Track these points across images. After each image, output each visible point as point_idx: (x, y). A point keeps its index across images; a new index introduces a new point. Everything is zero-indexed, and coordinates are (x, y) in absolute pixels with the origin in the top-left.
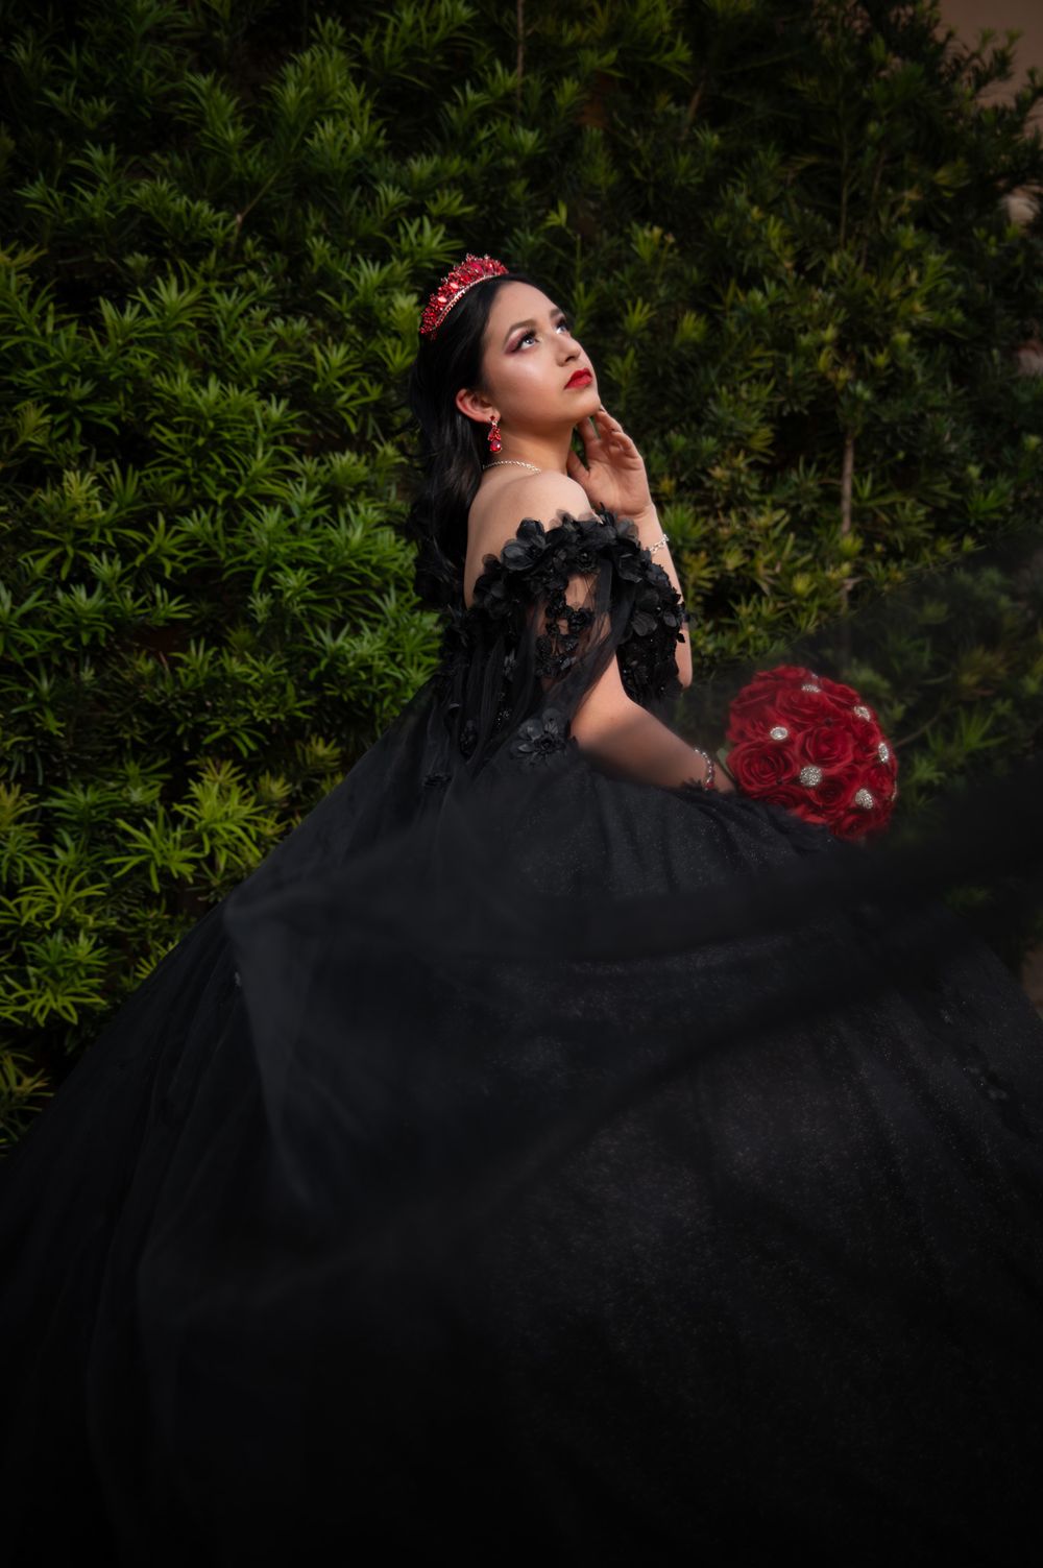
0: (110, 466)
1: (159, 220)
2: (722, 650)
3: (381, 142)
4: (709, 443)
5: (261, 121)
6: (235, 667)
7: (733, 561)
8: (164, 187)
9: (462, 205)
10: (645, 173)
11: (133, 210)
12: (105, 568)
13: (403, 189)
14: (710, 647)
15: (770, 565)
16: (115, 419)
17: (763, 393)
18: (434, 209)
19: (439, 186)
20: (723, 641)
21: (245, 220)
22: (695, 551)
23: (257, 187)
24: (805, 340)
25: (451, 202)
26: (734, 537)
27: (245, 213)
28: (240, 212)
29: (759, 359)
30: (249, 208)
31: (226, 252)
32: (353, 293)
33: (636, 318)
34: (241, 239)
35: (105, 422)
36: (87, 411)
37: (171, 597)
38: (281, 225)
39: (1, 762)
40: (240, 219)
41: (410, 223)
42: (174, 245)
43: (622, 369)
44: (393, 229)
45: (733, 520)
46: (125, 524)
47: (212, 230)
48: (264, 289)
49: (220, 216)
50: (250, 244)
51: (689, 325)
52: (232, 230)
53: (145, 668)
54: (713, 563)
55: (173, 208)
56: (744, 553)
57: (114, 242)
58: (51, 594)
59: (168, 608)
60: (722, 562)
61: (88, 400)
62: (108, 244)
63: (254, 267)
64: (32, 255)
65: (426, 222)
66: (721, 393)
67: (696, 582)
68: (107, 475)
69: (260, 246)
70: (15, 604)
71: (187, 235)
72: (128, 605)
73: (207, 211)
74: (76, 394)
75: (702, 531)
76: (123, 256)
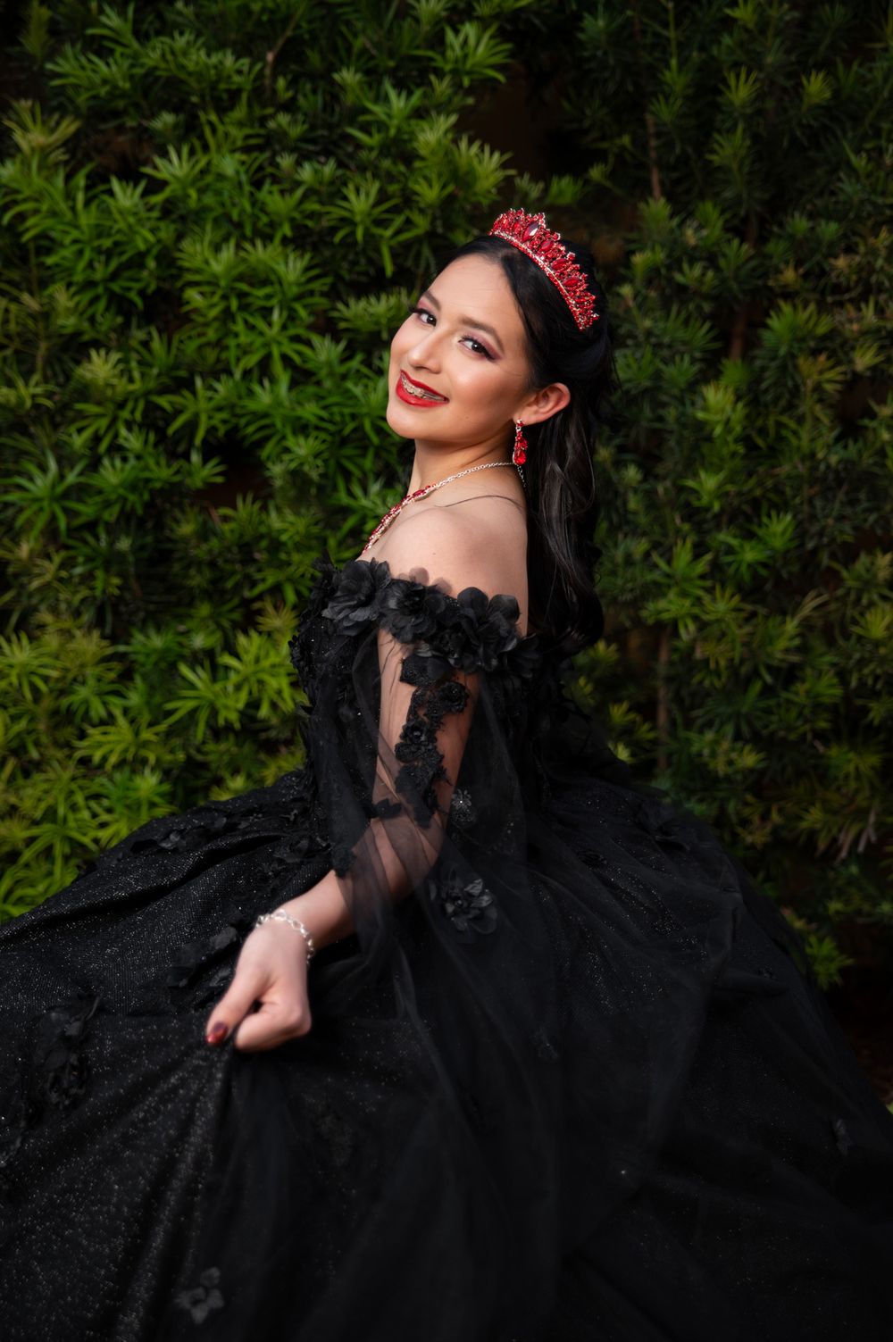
0: (149, 334)
1: (183, 76)
2: (848, 464)
4: (830, 229)
6: (275, 521)
7: (864, 360)
8: (181, 42)
11: (152, 72)
12: (133, 441)
14: (834, 459)
16: (142, 293)
18: (483, 9)
20: (853, 449)
21: (277, 59)
22: (815, 353)
23: (286, 20)
26: (864, 333)
27: (277, 49)
28: (270, 49)
30: (280, 42)
31: (261, 94)
32: (382, 126)
33: (741, 92)
34: (274, 78)
35: (134, 296)
36: (116, 287)
37: (205, 461)
38: (314, 58)
39: (77, 614)
40: (270, 57)
41: (457, 32)
42: (202, 97)
43: (730, 149)
44: (438, 42)
45: (869, 313)
46: (163, 391)
47: (236, 78)
48: (296, 131)
49: (245, 62)
50: (281, 83)
51: (816, 87)
52: (262, 69)
53: (187, 528)
54: (838, 363)
55: (191, 66)
56: (881, 348)
57: (144, 104)
58: (95, 465)
59: (203, 472)
60: (851, 362)
61: (114, 276)
62: (137, 106)
63: (289, 107)
64: (69, 127)
65: (469, 29)
66: (860, 162)
67: (818, 388)
68: (146, 344)
69: (293, 83)
70: (62, 477)
71: (214, 86)
72: (162, 473)
73: (229, 60)
74: (100, 273)
75: (822, 329)
76: (153, 116)
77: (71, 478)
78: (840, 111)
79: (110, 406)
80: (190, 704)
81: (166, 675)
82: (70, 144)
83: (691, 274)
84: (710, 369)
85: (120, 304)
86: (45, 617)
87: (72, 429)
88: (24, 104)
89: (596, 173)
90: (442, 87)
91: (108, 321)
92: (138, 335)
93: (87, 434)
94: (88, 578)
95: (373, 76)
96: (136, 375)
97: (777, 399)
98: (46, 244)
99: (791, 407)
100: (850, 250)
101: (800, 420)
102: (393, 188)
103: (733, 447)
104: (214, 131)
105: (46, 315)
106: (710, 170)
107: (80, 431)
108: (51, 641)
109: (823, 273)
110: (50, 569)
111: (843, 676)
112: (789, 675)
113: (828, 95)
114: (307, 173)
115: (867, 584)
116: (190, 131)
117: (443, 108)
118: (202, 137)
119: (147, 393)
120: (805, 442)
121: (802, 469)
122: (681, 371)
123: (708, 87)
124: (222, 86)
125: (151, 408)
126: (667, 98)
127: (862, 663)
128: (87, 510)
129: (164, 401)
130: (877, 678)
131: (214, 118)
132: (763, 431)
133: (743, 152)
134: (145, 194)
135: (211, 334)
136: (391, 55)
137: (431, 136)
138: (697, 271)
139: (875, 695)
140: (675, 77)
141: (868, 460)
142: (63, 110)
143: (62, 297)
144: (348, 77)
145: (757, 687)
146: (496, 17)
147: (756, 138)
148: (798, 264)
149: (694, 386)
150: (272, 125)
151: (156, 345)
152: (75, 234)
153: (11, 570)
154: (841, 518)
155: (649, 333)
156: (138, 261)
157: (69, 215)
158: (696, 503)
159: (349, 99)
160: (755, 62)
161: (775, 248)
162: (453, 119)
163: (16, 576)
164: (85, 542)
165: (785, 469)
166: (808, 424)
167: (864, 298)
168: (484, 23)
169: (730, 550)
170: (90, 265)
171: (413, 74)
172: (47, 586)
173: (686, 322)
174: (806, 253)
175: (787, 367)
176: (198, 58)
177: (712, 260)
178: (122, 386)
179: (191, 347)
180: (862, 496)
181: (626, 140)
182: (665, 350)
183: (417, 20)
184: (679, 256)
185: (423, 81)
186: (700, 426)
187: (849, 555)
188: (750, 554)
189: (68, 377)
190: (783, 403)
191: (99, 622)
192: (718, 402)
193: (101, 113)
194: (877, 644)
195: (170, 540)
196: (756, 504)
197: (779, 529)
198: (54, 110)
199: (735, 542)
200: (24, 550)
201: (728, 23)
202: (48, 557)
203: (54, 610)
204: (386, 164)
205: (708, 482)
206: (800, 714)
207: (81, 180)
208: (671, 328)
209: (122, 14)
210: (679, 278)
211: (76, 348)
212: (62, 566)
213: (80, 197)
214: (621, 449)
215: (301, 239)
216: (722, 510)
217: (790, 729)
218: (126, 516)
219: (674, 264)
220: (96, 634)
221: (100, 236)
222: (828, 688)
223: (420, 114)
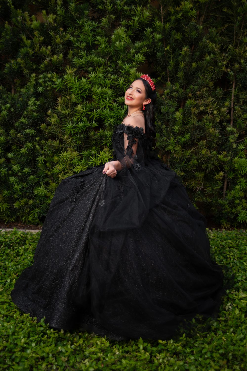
0: (87, 102)
1: (93, 61)
2: (199, 125)
3: (130, 42)
4: (196, 87)
5: (109, 42)
6: (106, 133)
7: (202, 108)
8: (93, 56)
9: (147, 49)
10: (189, 35)
11: (88, 61)
12: (84, 119)
13: (135, 49)
14: (197, 125)
15: (211, 108)
16: (86, 96)
17: (210, 75)
18: (141, 51)
19: (143, 47)
20: (200, 123)
21: (108, 59)
22: (194, 107)
23: (110, 53)
24: (220, 64)
25: (145, 49)
26: (202, 104)
28: (107, 57)
29: (211, 69)
30: (109, 56)
31: (105, 64)
32: (125, 69)
33: (182, 65)
34: (108, 62)
35: (85, 96)
36: (82, 94)
37: (95, 123)
38: (114, 59)
39: (74, 148)
40: (107, 59)
41: (137, 55)
42: (96, 65)
43: (180, 74)
44: (134, 56)
45: (203, 101)
46: (89, 111)
47: (102, 62)
48: (111, 70)
49: (103, 59)
50: (109, 63)
51: (194, 65)
52: (106, 61)
53: (92, 133)
54: (197, 109)
55: (95, 60)
56: (205, 107)
57: (87, 66)
58: (78, 123)
59: (95, 124)
60: (200, 109)
61: (82, 93)
62: (86, 66)
63: (110, 66)
64: (75, 70)
65: (139, 55)
66: (201, 77)
67: (194, 113)
68: (86, 104)
69: (111, 63)
70: (72, 125)
71: (98, 63)
72: (88, 124)
73: (101, 59)
74: (79, 92)
75: (195, 104)
76: (88, 68)
77: (74, 125)
78: (198, 69)
79: (80, 114)
80: (92, 163)
81: (88, 158)
82: (75, 72)
83: (174, 94)
84: (177, 110)
85: (82, 97)
86: (69, 149)
87: (74, 117)
88: (68, 66)
89: (159, 78)
90: (134, 63)
91: (80, 100)
92: (85, 102)
93: (76, 118)
94: (76, 142)
95: (123, 62)
96: (85, 109)
97: (188, 115)
98: (71, 88)
99: (190, 116)
100: (200, 91)
101: (191, 119)
102: (126, 79)
103: (180, 122)
104: (98, 70)
105: (70, 99)
106: (178, 78)
107: (75, 118)
108: (70, 152)
109: (195, 95)
110: (70, 140)
111: (198, 160)
112: (189, 160)
113: (196, 66)
114: (113, 77)
115: (202, 145)
116: (94, 70)
117: (134, 67)
118: (96, 71)
119: (86, 112)
120: (192, 122)
121: (192, 126)
122: (172, 109)
123: (177, 65)
124: (100, 63)
125: (87, 114)
126: (170, 66)
127: (201, 158)
128: (76, 130)
129: (89, 113)
130: (203, 161)
131: (98, 68)
132: (185, 120)
133: (183, 75)
134: (87, 80)
135: (97, 102)
136: (126, 59)
137: (133, 71)
138: (175, 93)
139: (203, 164)
140: (172, 63)
141: (202, 125)
142: (74, 67)
143: (73, 96)
144: (120, 62)
145: (184, 162)
146: (143, 53)
147: (185, 73)
148: (191, 93)
149: (174, 112)
150: (107, 69)
151: (88, 104)
152: (76, 86)
153: (63, 140)
154: (198, 134)
155: (167, 103)
156: (85, 90)
157: (75, 83)
158: (174, 131)
159: (119, 65)
160: (184, 61)
161: (188, 90)
162: (136, 68)
163: (64, 141)
164: (76, 136)
165: (189, 126)
166: (193, 119)
167: (202, 98)
168: (141, 54)
169: (180, 139)
170: (78, 91)
171: (130, 61)
172: (69, 143)
173: (173, 102)
174: (192, 91)
175: (189, 109)
176: (96, 59)
177: (177, 92)
178: (82, 110)
179: (93, 104)
180: (201, 131)
181: (164, 73)
182: (170, 106)
183: (131, 53)
184: (172, 91)
185: (131, 62)
186: (175, 118)
187: (199, 140)
188: (183, 140)
189: (74, 109)
190: (189, 115)
191: (77, 150)
192: (178, 115)
193: (80, 68)
194: (203, 155)
195: (89, 136)
196: (184, 132)
197: (188, 136)
198: (73, 67)
199: (181, 138)
200: (66, 137)
201: (180, 54)
202: (70, 139)
203: (70, 147)
204: (125, 75)
205: (176, 128)
206: (191, 167)
207: (77, 78)
208: (170, 103)
209: (84, 52)
210: (172, 94)
211: (75, 104)
212: (72, 140)
213: (77, 80)
214: (162, 123)
215: (111, 87)
216: (179, 132)
217: (189, 169)
218: (82, 131)
219: (171, 92)
220: (77, 151)
221: (79, 86)
222: (195, 162)
223: (131, 67)
